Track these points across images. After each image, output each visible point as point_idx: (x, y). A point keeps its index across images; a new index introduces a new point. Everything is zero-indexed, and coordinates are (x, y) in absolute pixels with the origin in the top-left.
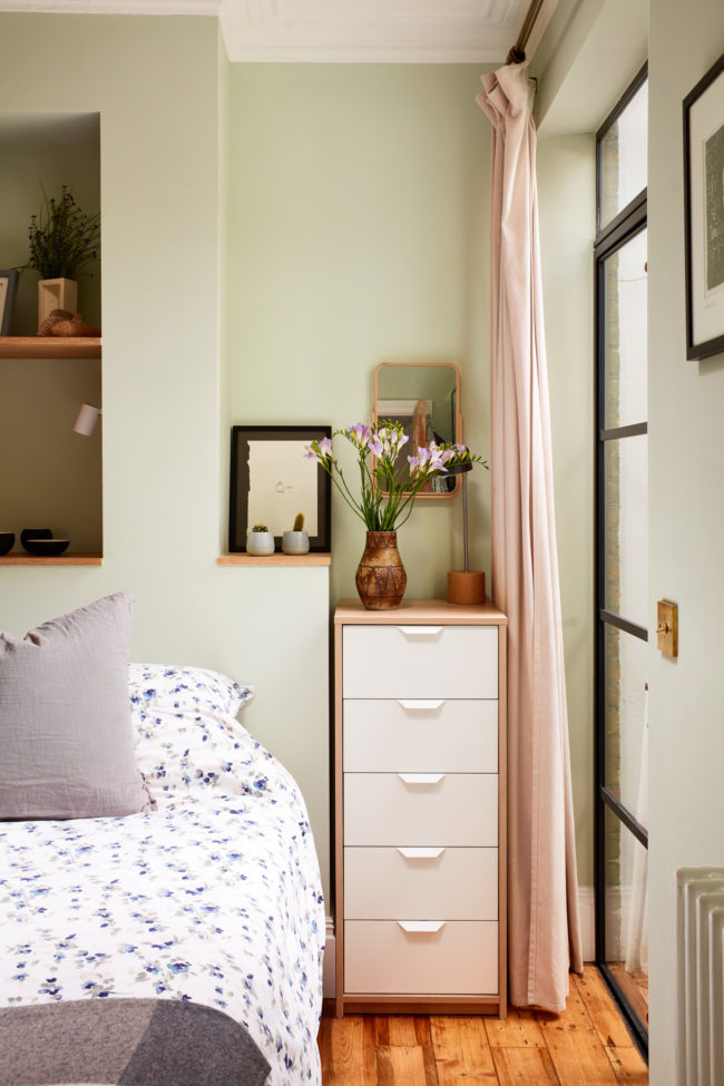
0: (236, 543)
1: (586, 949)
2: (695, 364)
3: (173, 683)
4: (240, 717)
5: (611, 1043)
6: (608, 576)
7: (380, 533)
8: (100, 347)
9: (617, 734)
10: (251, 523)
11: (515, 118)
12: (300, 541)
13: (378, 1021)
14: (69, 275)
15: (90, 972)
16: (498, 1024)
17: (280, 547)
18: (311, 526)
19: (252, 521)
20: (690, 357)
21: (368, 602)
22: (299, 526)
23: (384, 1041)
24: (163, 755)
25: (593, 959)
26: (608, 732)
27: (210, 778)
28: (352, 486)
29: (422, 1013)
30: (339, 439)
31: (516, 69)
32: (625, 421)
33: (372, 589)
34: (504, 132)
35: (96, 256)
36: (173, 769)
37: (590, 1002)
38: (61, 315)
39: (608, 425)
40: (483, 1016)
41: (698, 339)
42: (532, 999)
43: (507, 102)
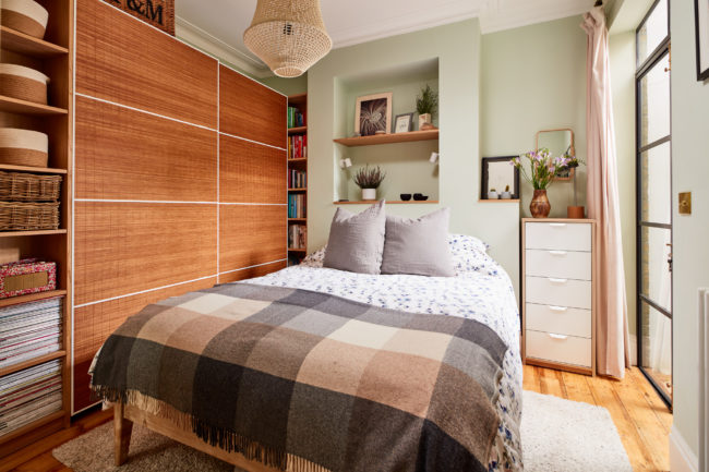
0: (484, 195)
1: (633, 359)
2: (701, 82)
3: (463, 239)
4: (487, 251)
5: (646, 394)
6: (643, 208)
7: (539, 190)
8: (437, 133)
9: (648, 274)
10: (489, 189)
11: (598, 27)
12: (507, 195)
13: (540, 369)
14: (429, 112)
15: (441, 308)
16: (591, 379)
17: (500, 198)
18: (512, 190)
19: (490, 187)
20: (698, 79)
21: (534, 215)
22: (507, 189)
23: (543, 375)
24: (460, 261)
25: (635, 363)
26: (643, 273)
27: (476, 269)
28: (528, 174)
29: (558, 369)
30: (523, 158)
31: (599, 8)
32: (650, 140)
33: (536, 210)
34: (593, 34)
35: (437, 105)
36: (464, 265)
37: (635, 379)
38: (425, 124)
39: (643, 145)
40: (585, 375)
41: (703, 70)
42: (608, 373)
43: (594, 21)
